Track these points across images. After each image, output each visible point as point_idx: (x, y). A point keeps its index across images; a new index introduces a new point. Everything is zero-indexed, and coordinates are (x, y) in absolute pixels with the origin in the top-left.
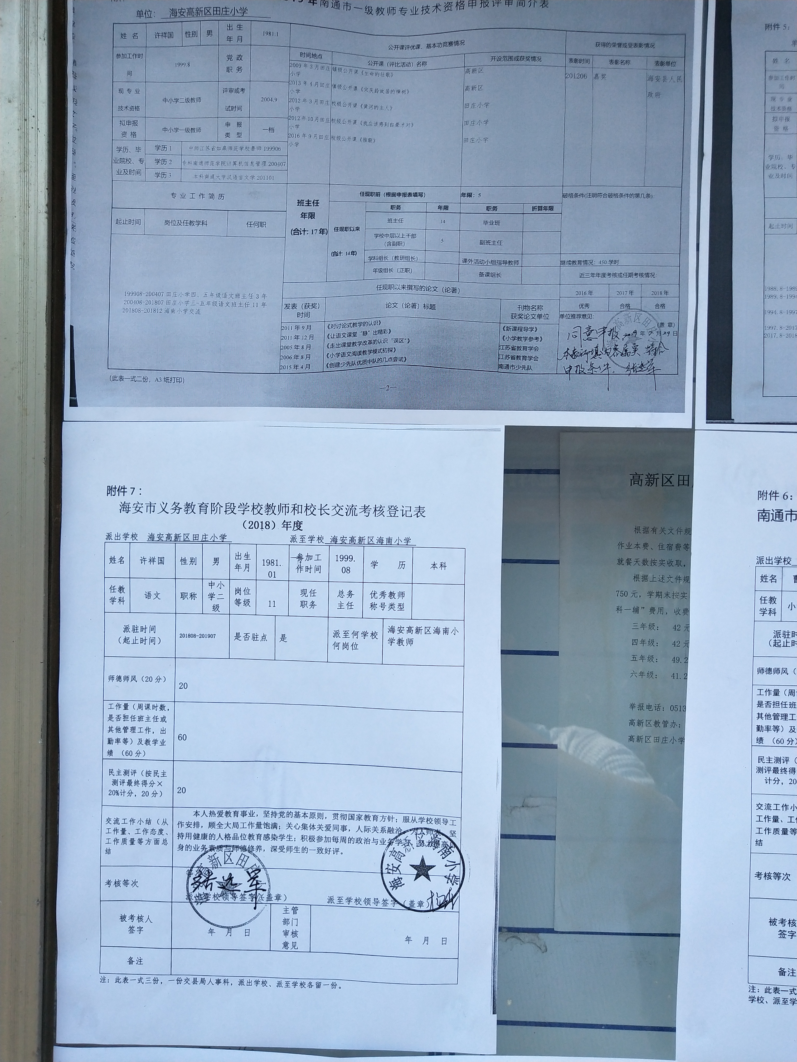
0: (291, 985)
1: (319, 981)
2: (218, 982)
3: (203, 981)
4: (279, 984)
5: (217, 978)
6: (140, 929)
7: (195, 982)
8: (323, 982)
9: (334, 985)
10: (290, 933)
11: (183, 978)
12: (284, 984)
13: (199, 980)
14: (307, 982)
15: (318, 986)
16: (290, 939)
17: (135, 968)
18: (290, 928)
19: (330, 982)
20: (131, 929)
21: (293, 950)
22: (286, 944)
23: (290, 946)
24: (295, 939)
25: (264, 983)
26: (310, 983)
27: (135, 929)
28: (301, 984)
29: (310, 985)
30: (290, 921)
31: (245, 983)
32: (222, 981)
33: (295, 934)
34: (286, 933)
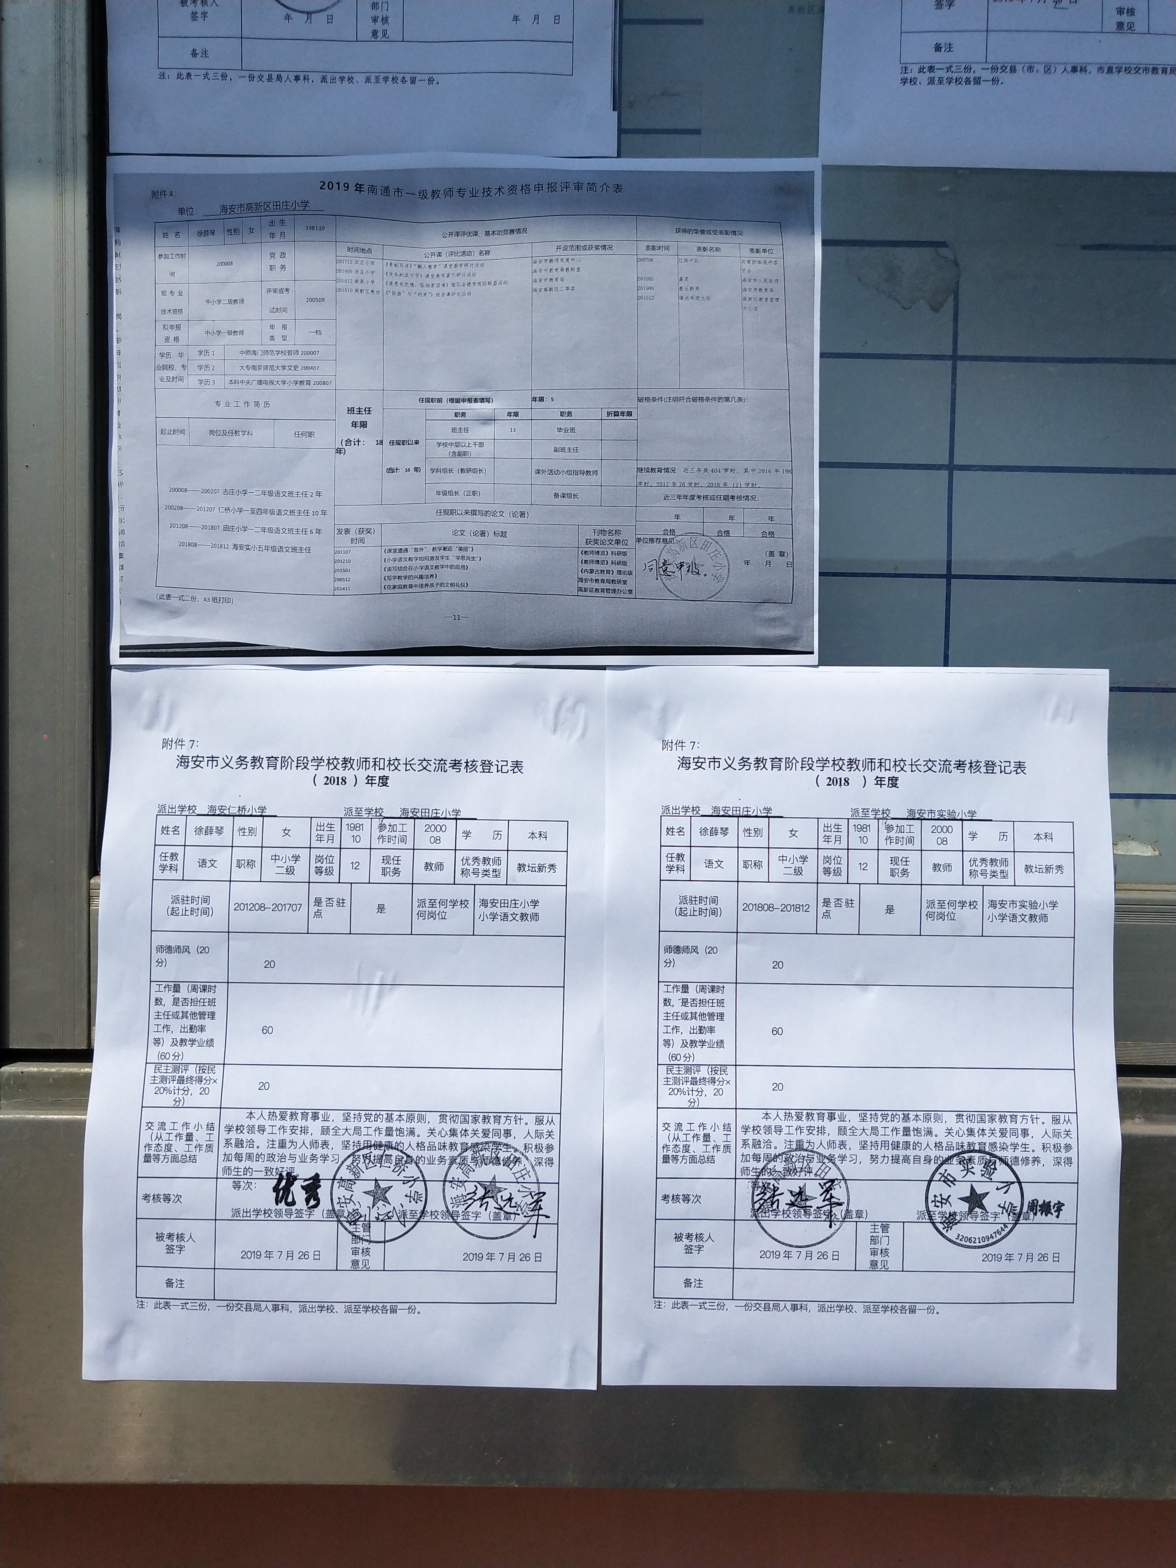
0: (381, 80)
1: (414, 75)
2: (297, 78)
3: (279, 78)
4: (368, 80)
5: (295, 74)
6: (205, 14)
7: (270, 79)
8: (418, 77)
9: (431, 81)
10: (380, 19)
11: (256, 74)
12: (373, 80)
13: (274, 76)
14: (400, 76)
15: (413, 81)
16: (379, 26)
17: (199, 62)
18: (379, 13)
19: (427, 77)
20: (194, 16)
21: (384, 39)
22: (375, 33)
23: (380, 34)
24: (385, 27)
25: (350, 79)
26: (404, 78)
27: (199, 15)
28: (393, 78)
29: (404, 80)
30: (380, 5)
31: (329, 80)
32: (302, 78)
33: (385, 20)
34: (375, 20)
